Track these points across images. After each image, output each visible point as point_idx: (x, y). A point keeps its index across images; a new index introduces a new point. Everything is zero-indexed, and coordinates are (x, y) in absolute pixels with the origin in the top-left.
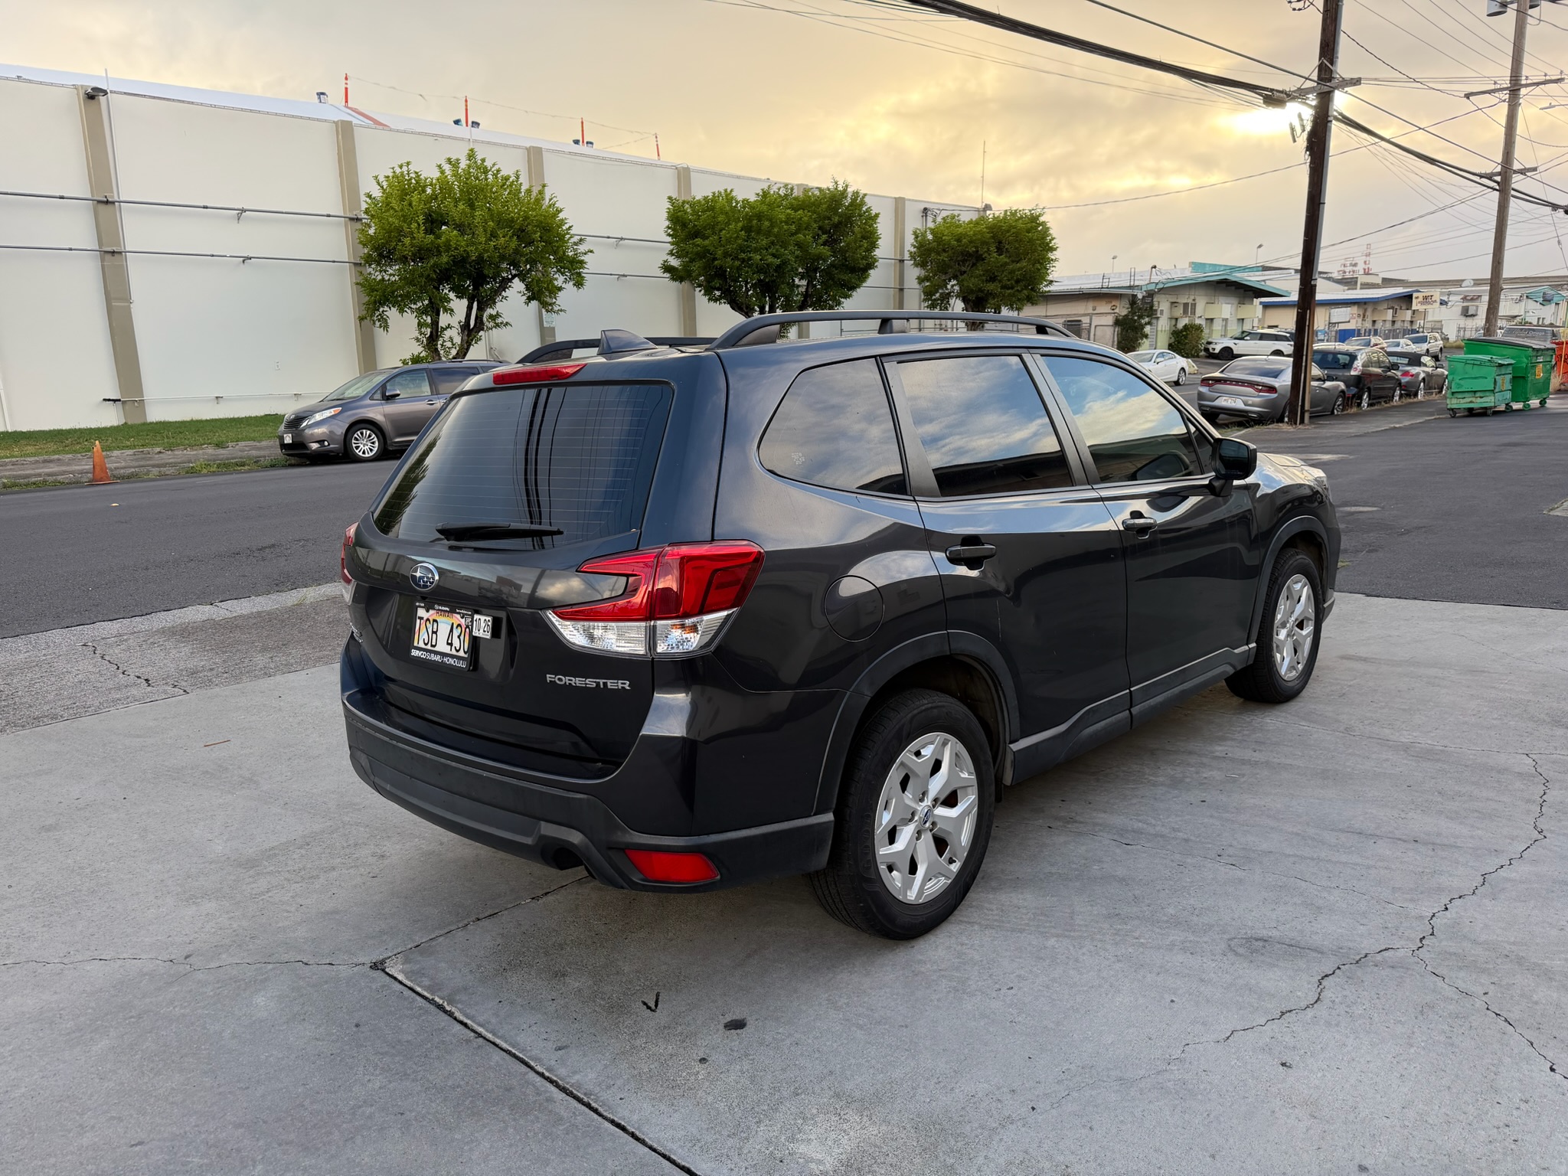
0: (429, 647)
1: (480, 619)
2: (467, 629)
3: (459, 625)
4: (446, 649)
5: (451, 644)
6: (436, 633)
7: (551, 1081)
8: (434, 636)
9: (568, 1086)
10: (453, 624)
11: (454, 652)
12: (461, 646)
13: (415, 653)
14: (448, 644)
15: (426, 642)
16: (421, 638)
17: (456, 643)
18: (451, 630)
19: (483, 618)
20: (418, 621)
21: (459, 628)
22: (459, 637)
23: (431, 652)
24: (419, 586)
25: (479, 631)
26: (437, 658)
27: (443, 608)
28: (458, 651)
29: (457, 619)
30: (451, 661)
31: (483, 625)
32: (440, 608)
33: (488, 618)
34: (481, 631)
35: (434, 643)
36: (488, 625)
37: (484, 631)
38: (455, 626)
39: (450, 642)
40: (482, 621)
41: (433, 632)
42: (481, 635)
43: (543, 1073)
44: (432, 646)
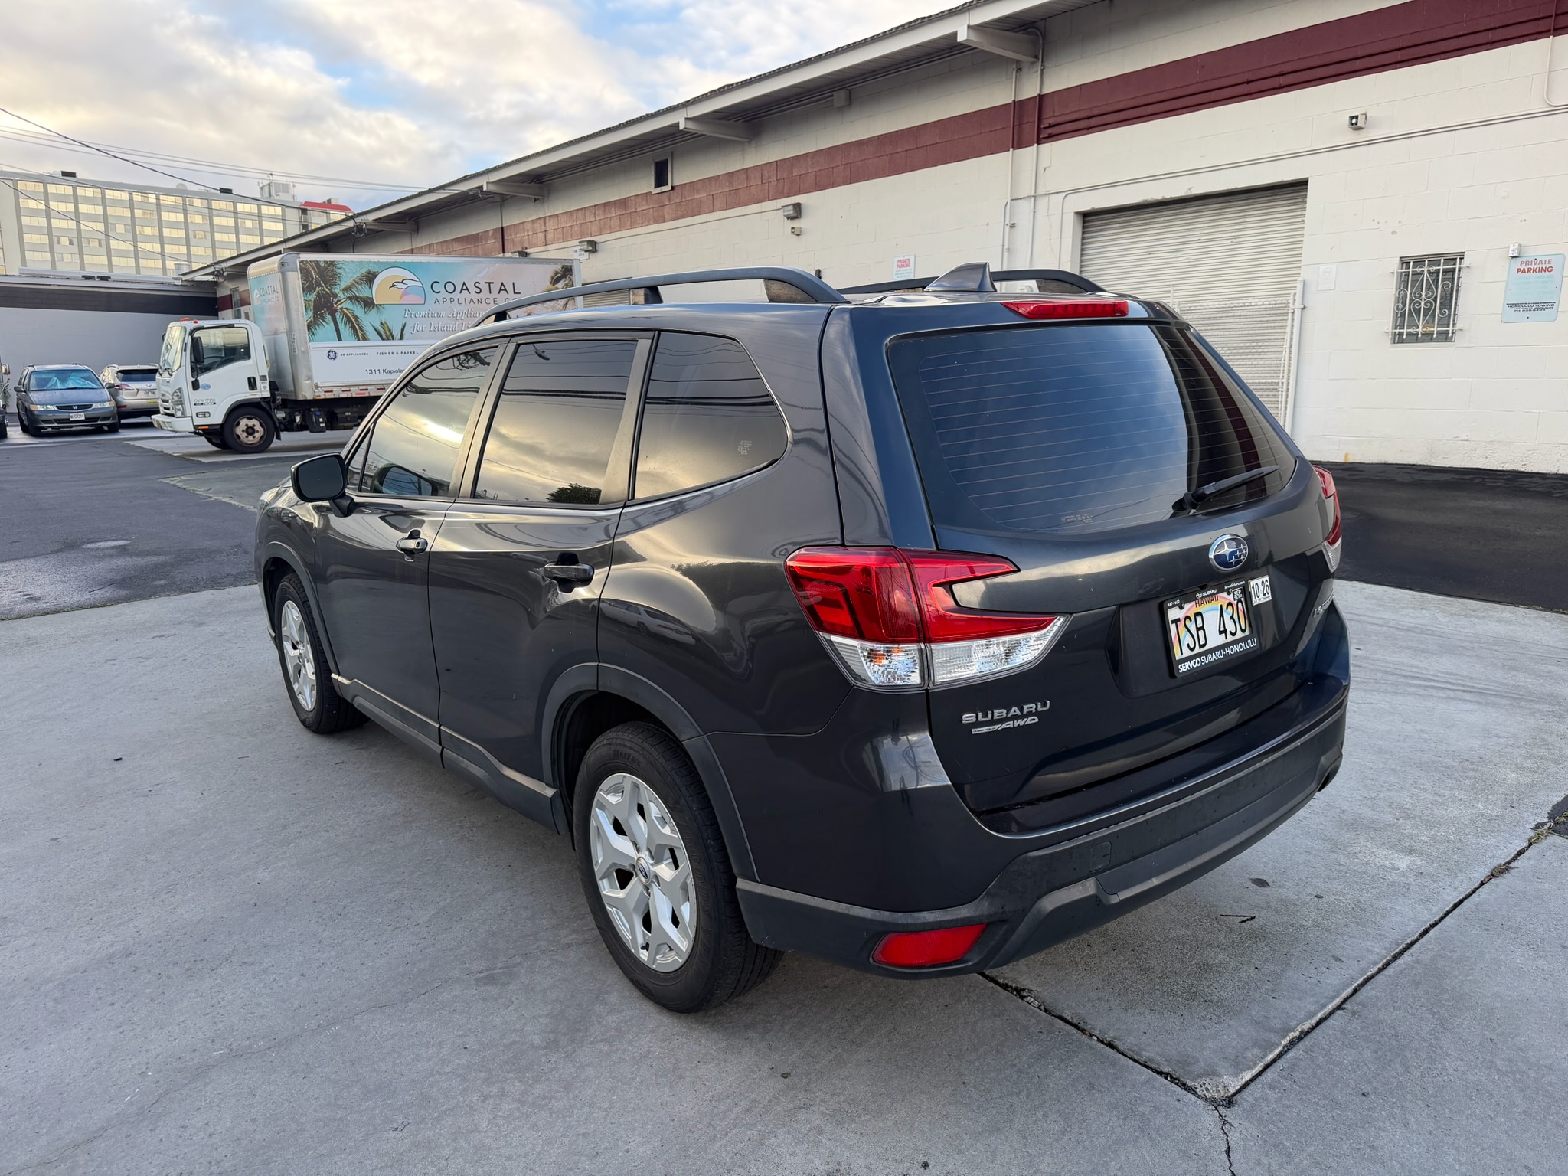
0: (1197, 650)
1: (1257, 584)
2: (1240, 604)
3: (1230, 604)
4: (1221, 640)
5: (1223, 632)
6: (1202, 628)
7: (1387, 964)
8: (1201, 633)
9: (1392, 954)
10: (1221, 606)
11: (1230, 638)
12: (1236, 626)
13: (1183, 668)
14: (1221, 632)
15: (1192, 646)
16: (1183, 645)
17: (1230, 626)
18: (1222, 615)
19: (1259, 581)
20: (1173, 627)
21: (1230, 607)
22: (1232, 618)
23: (1205, 653)
24: (1230, 565)
25: (1258, 597)
26: (1218, 655)
27: (1209, 593)
28: (1233, 635)
29: (1224, 598)
30: (1237, 648)
31: (1261, 588)
32: (1204, 594)
33: (1264, 579)
34: (1261, 596)
35: (1202, 642)
36: (1267, 586)
37: (1264, 595)
38: (1224, 608)
39: (1222, 629)
40: (1260, 585)
41: (1198, 629)
42: (1262, 601)
43: (1379, 968)
44: (1201, 646)
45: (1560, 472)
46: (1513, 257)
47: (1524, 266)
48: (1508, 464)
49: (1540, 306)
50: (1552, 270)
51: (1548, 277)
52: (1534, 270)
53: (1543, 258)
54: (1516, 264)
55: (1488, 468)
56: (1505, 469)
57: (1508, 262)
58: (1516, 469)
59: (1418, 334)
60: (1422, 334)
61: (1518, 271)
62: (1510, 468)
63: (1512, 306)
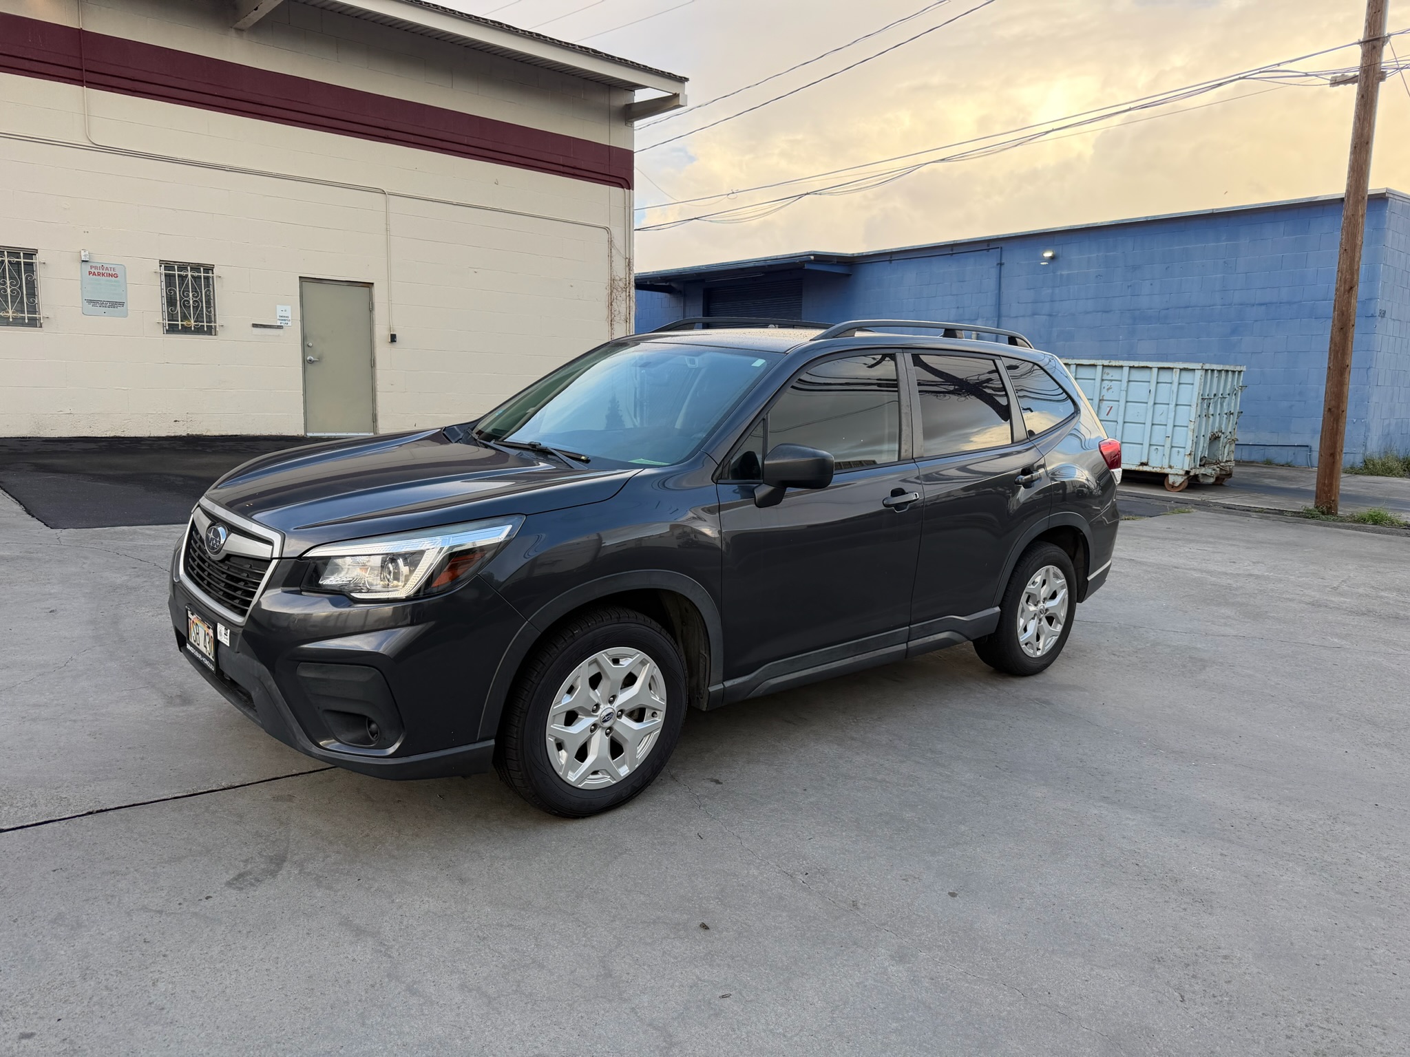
45: (152, 435)
46: (83, 261)
47: (93, 270)
48: (110, 432)
49: (114, 305)
50: (117, 277)
51: (115, 281)
52: (103, 275)
53: (109, 266)
54: (87, 268)
55: (93, 436)
56: (108, 436)
57: (80, 264)
58: (117, 435)
59: (9, 318)
60: (12, 318)
61: (89, 274)
62: (112, 435)
63: (90, 301)
